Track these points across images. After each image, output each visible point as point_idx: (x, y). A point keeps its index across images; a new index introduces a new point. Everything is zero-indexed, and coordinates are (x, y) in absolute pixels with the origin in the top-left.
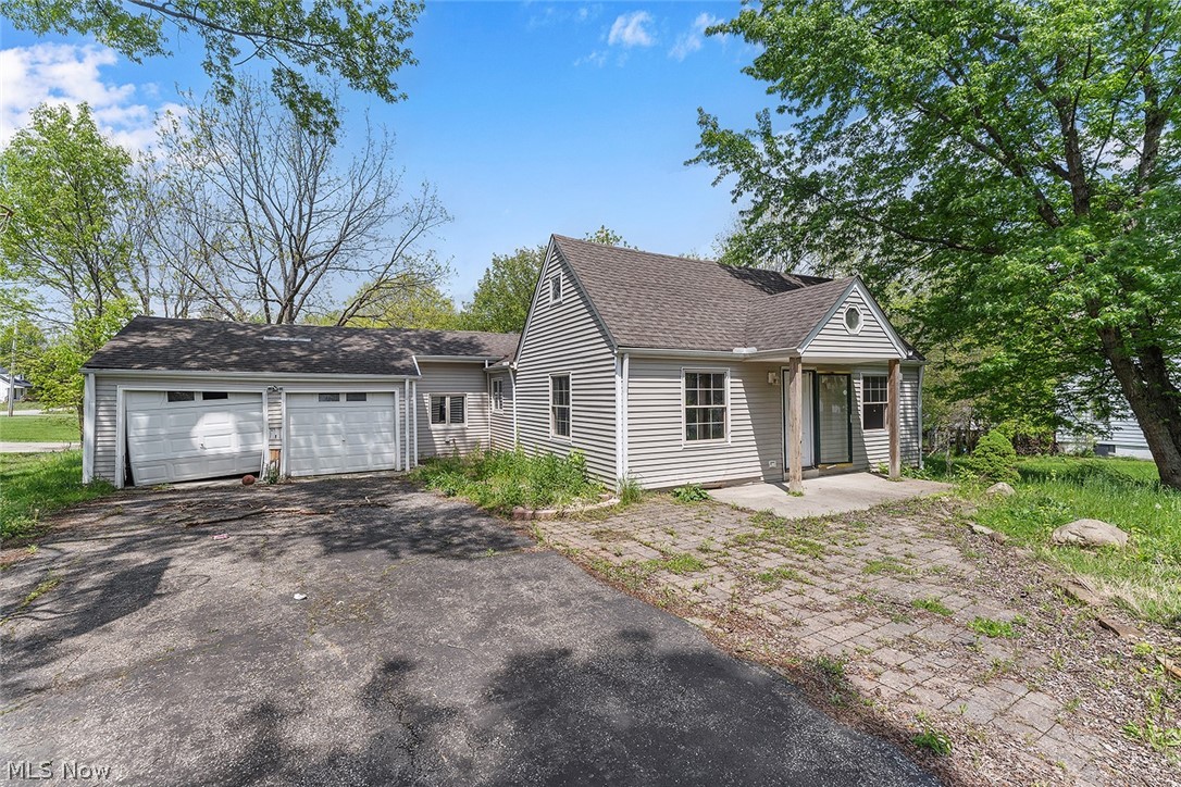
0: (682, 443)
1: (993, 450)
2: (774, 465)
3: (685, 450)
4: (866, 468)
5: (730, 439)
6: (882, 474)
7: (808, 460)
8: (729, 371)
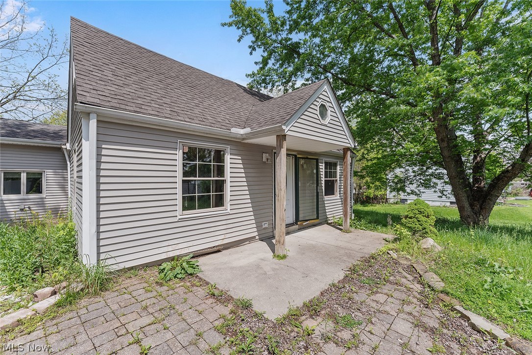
0: (177, 213)
1: (421, 212)
2: (266, 226)
3: (181, 220)
4: (326, 222)
5: (229, 207)
6: (336, 226)
7: (291, 219)
8: (228, 148)
